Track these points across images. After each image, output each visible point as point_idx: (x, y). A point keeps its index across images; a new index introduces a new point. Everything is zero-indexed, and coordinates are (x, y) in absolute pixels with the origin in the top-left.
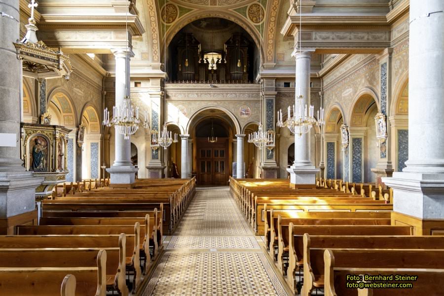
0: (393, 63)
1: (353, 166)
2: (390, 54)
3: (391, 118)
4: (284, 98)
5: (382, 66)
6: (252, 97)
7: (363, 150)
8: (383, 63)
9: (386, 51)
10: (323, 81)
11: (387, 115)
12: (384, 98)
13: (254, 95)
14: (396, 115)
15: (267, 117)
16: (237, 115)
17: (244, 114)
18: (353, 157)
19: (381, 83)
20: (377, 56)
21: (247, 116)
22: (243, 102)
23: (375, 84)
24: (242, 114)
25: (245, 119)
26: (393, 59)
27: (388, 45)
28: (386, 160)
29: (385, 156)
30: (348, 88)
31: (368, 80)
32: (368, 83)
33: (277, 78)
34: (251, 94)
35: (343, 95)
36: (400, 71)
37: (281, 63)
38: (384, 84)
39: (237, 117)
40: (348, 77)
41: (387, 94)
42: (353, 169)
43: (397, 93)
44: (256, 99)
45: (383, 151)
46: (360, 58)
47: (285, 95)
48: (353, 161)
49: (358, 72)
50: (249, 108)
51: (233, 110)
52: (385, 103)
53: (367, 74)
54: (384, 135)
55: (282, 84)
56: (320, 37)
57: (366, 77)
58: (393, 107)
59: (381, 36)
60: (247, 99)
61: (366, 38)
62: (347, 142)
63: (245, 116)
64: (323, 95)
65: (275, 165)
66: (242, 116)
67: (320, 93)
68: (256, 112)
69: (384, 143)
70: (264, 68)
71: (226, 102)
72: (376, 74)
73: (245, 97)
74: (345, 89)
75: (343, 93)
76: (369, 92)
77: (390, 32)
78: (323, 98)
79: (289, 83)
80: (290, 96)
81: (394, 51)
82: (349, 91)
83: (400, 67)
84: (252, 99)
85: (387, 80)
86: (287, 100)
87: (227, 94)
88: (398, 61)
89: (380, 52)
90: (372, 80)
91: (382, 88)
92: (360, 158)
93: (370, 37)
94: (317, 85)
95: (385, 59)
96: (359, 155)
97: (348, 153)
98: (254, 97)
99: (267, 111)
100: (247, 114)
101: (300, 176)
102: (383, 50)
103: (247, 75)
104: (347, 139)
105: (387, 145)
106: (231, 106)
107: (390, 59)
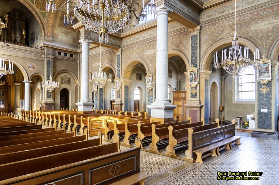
0: (123, 56)
1: (100, 102)
2: (122, 51)
3: (122, 80)
4: (58, 61)
5: (118, 56)
6: (36, 57)
7: (104, 94)
8: (118, 54)
9: (120, 49)
10: (79, 55)
11: (120, 78)
12: (118, 71)
13: (38, 56)
14: (124, 79)
15: (47, 71)
16: (25, 67)
17: (31, 68)
18: (100, 97)
19: (117, 63)
20: (115, 51)
21: (33, 69)
22: (30, 60)
23: (113, 63)
24: (29, 67)
25: (31, 71)
26: (122, 54)
27: (120, 47)
28: (120, 99)
29: (119, 97)
30: (97, 62)
31: (109, 60)
32: (109, 62)
33: (54, 48)
34: (36, 55)
35: (94, 65)
36: (126, 60)
37: (56, 39)
38: (119, 64)
39: (26, 69)
40: (98, 56)
41: (120, 69)
42: (100, 103)
43: (125, 69)
44: (39, 59)
45: (118, 95)
46: (105, 49)
47: (58, 59)
48: (100, 99)
49: (103, 55)
50: (34, 64)
51: (22, 63)
52: (119, 73)
53: (109, 58)
54: (119, 88)
55: (57, 52)
56: (94, 36)
57: (108, 59)
58: (123, 75)
59: (118, 42)
60: (33, 58)
61: (113, 42)
62: (97, 89)
63: (32, 69)
64: (80, 63)
65: (52, 102)
66: (30, 69)
67: (78, 61)
68: (39, 67)
69: (119, 91)
70: (45, 40)
71: (17, 58)
72: (114, 59)
73: (32, 56)
74: (95, 62)
75: (94, 64)
76: (110, 66)
77: (121, 41)
78: (79, 64)
79: (61, 53)
80: (61, 60)
81: (123, 50)
82: (98, 64)
83: (126, 58)
84: (37, 58)
85: (120, 62)
86: (60, 63)
87: (18, 52)
88: (125, 56)
89: (117, 49)
90: (111, 61)
91: (117, 66)
92: (103, 98)
93: (114, 42)
94: (76, 57)
95: (119, 53)
96: (102, 96)
97: (97, 95)
98: (38, 57)
99: (47, 67)
100: (33, 68)
101: (86, 107)
102: (119, 49)
103: (25, 40)
104: (97, 88)
105: (120, 92)
106: (21, 61)
107: (121, 53)
